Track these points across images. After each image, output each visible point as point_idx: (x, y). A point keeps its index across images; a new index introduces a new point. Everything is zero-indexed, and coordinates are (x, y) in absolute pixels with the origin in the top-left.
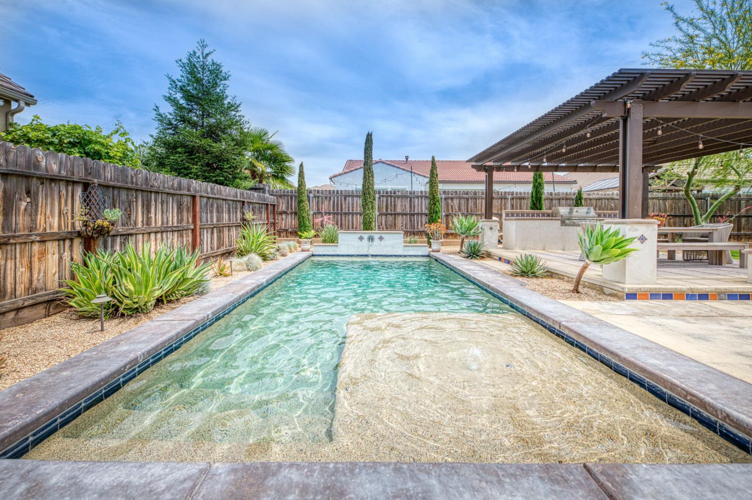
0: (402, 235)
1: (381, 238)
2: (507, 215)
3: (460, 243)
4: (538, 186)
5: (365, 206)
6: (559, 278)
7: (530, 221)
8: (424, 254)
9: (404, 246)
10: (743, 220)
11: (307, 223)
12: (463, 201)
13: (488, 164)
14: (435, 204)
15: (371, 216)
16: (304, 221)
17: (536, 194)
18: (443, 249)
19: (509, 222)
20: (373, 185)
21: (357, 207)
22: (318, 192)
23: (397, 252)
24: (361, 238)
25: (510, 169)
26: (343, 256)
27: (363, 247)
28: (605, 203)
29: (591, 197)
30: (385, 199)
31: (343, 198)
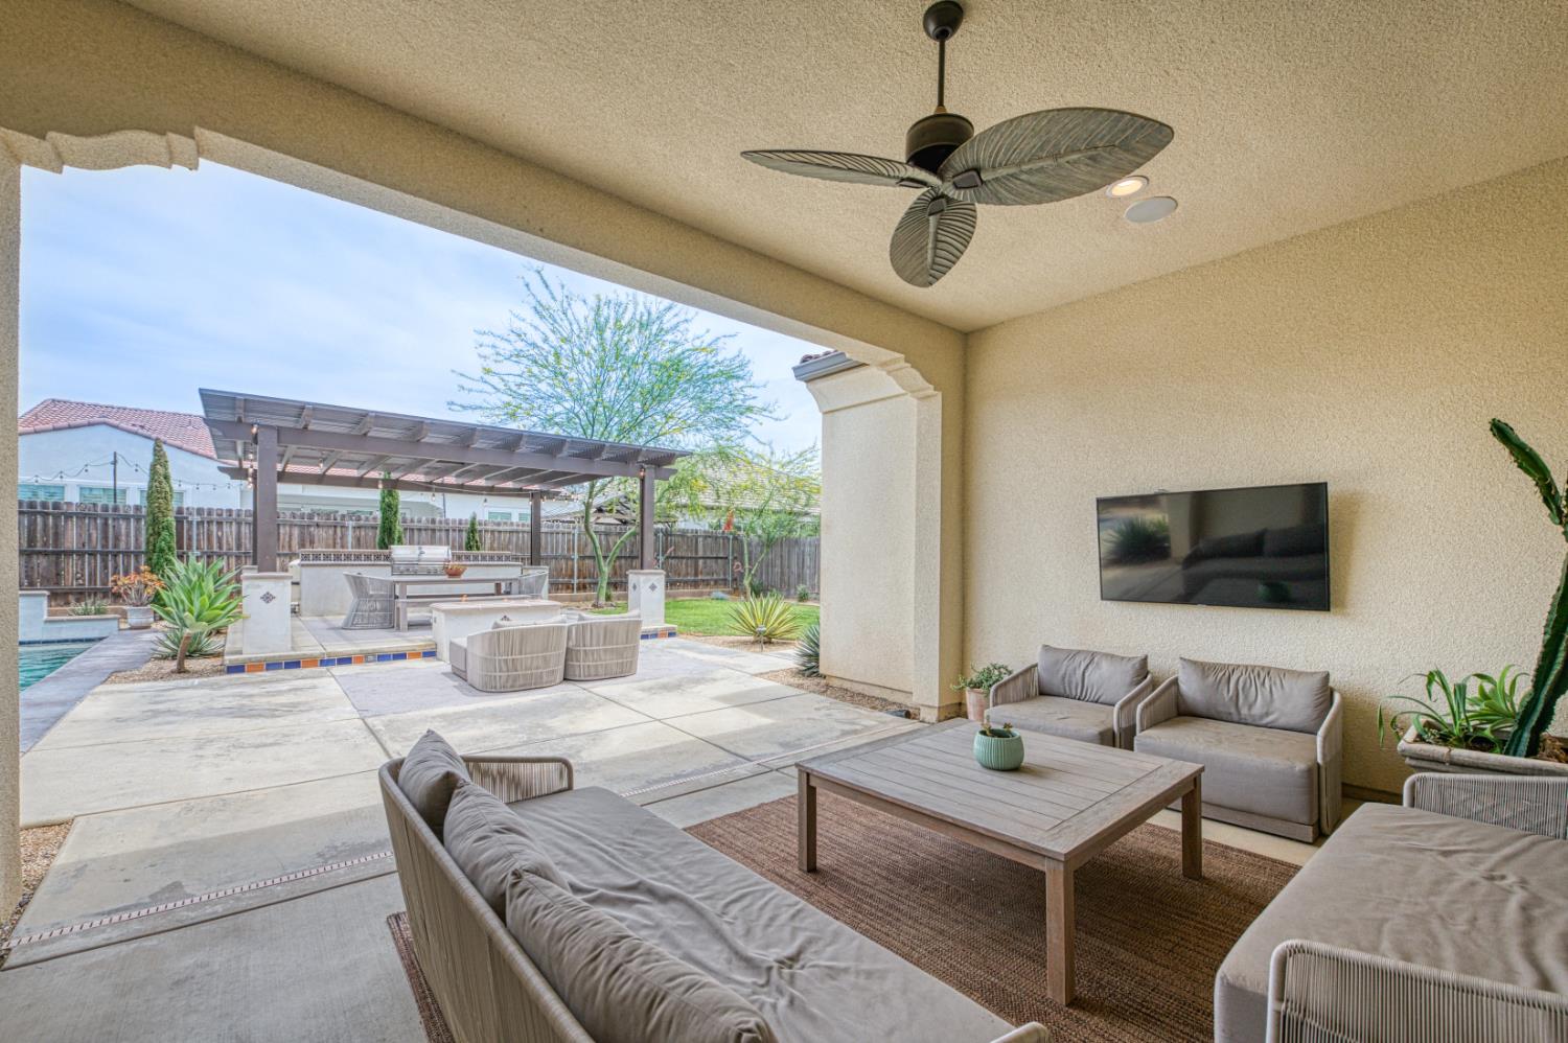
10: (701, 562)
28: (523, 537)
29: (501, 528)
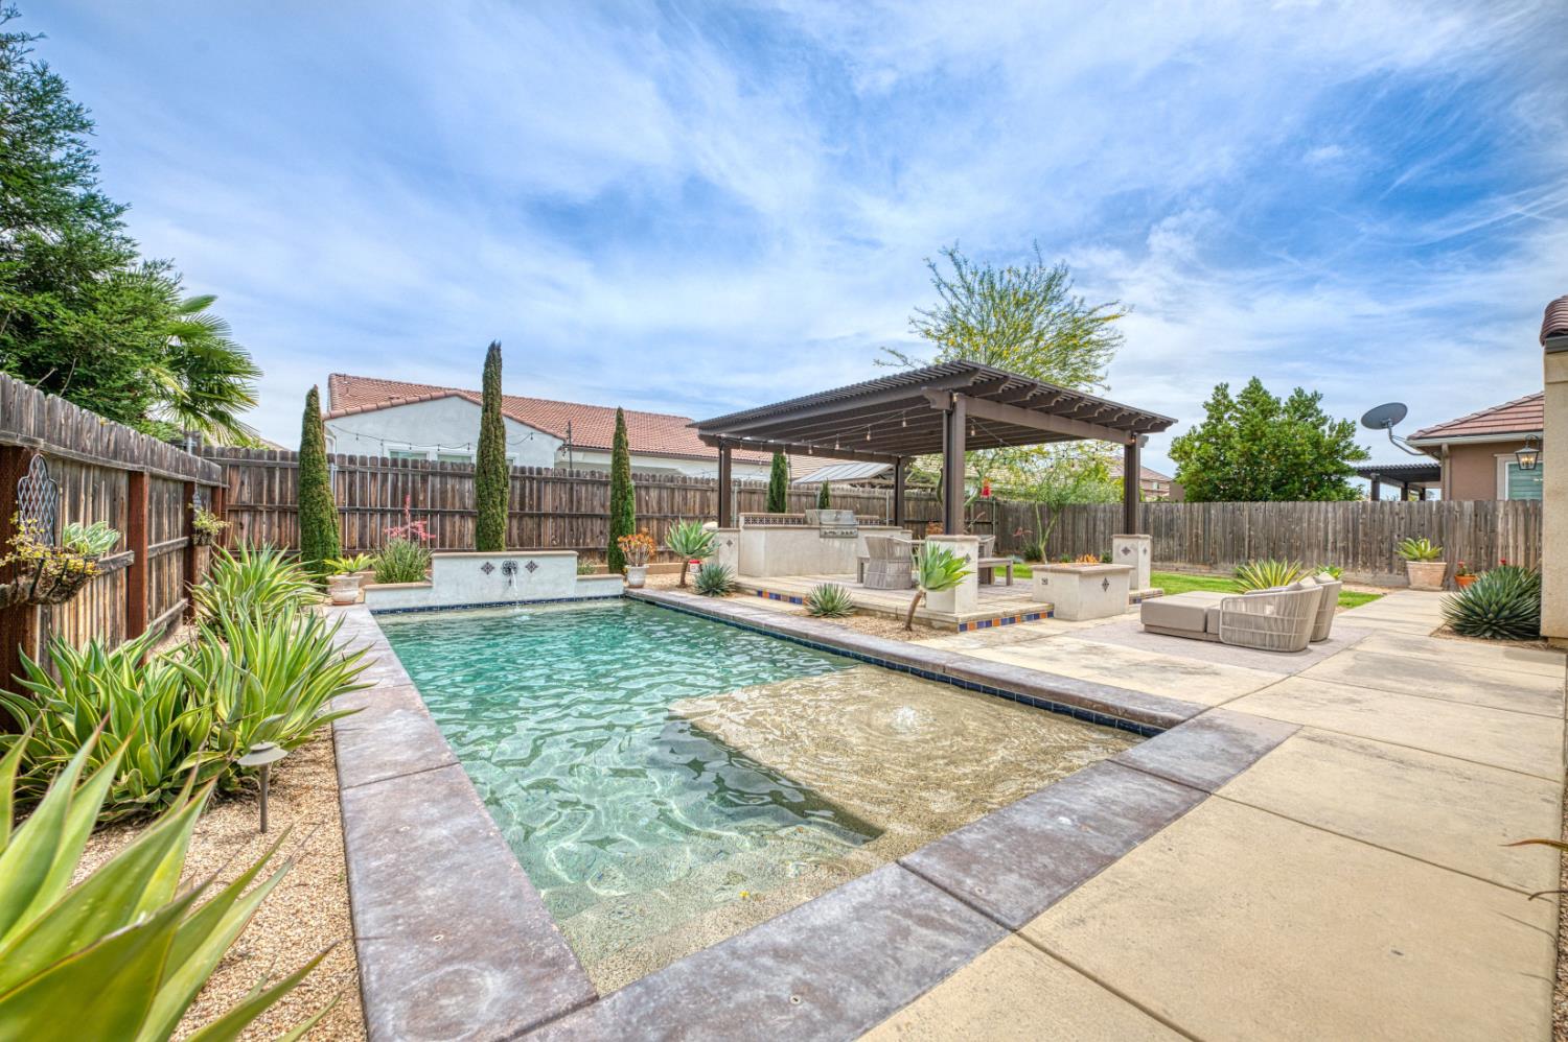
0: (575, 559)
1: (532, 567)
2: (747, 520)
3: (681, 569)
4: (779, 475)
5: (482, 499)
6: (868, 615)
7: (785, 531)
8: (615, 593)
9: (579, 580)
11: (332, 535)
12: (665, 494)
13: (723, 435)
14: (625, 499)
15: (499, 520)
16: (321, 532)
17: (778, 488)
18: (649, 580)
19: (751, 533)
20: (503, 453)
21: (454, 497)
22: (352, 459)
23: (564, 592)
24: (488, 569)
25: (748, 446)
26: (442, 608)
27: (493, 587)
30: (518, 484)
31: (419, 479)
